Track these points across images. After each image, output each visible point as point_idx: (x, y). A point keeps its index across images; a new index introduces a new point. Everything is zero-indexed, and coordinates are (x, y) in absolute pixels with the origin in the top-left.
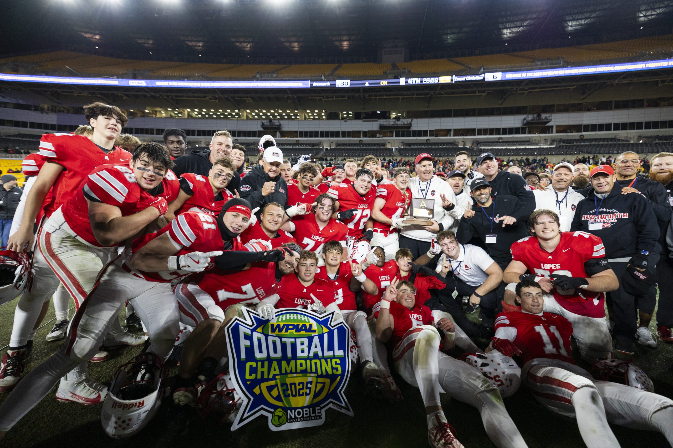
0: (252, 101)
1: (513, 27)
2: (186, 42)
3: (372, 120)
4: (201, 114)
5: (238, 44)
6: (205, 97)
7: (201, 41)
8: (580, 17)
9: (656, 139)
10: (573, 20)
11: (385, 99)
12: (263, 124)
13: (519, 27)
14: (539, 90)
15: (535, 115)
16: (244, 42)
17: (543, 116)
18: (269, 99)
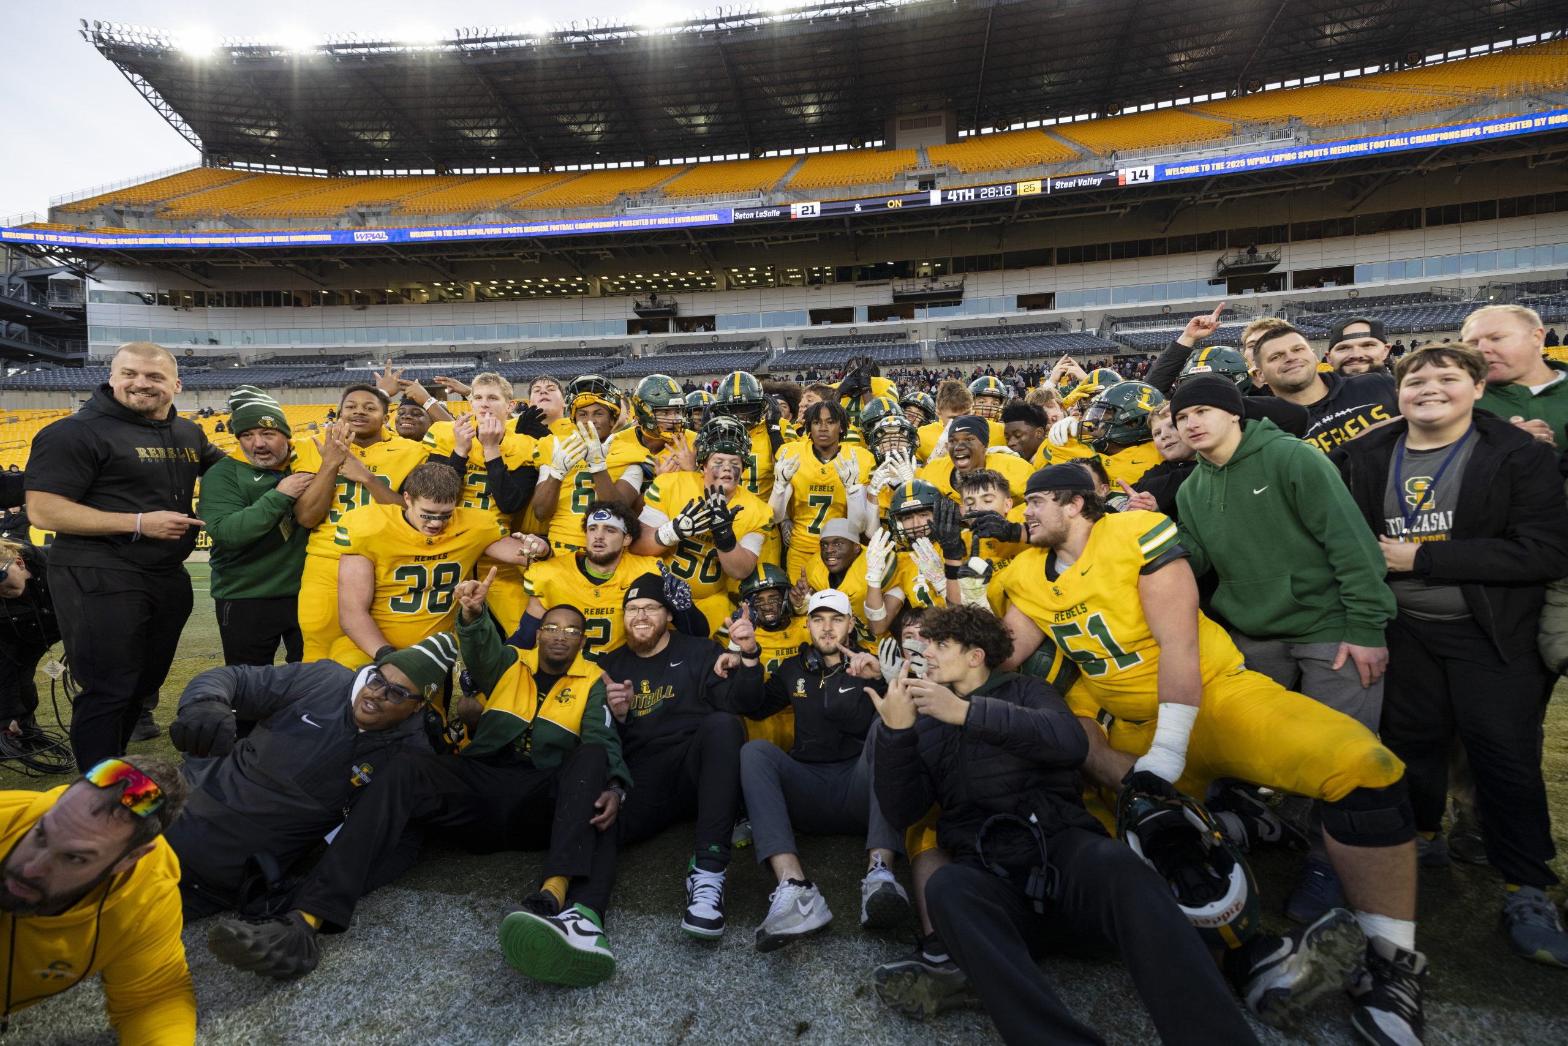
0: (611, 256)
1: (1192, 49)
2: (462, 131)
3: (875, 282)
4: (504, 290)
5: (574, 128)
6: (512, 255)
7: (494, 127)
8: (1348, 14)
9: (1521, 290)
10: (1333, 22)
11: (904, 234)
12: (638, 305)
13: (1208, 46)
14: (1248, 194)
15: (1244, 251)
16: (587, 122)
17: (1263, 252)
18: (649, 250)
